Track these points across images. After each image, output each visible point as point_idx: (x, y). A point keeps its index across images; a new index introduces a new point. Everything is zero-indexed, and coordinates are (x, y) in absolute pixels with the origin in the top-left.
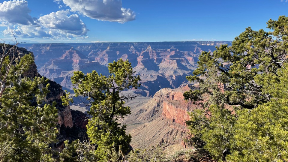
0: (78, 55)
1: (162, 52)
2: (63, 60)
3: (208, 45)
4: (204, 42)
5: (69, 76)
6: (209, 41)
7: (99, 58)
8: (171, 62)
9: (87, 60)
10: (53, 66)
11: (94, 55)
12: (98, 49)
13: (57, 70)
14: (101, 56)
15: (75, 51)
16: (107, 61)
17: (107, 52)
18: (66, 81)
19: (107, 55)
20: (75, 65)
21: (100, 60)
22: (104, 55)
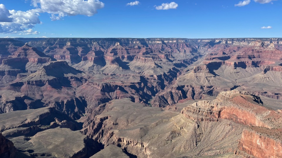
0: (35, 52)
1: (131, 49)
2: (16, 58)
3: (171, 42)
4: (166, 38)
5: (32, 80)
6: (172, 38)
7: (59, 56)
8: (146, 61)
9: (47, 58)
10: (3, 67)
11: (51, 52)
12: (55, 45)
13: (9, 71)
14: (62, 53)
15: (31, 48)
16: (70, 59)
17: (68, 49)
18: (27, 87)
19: (69, 52)
20: (32, 65)
21: (60, 58)
22: (64, 52)
